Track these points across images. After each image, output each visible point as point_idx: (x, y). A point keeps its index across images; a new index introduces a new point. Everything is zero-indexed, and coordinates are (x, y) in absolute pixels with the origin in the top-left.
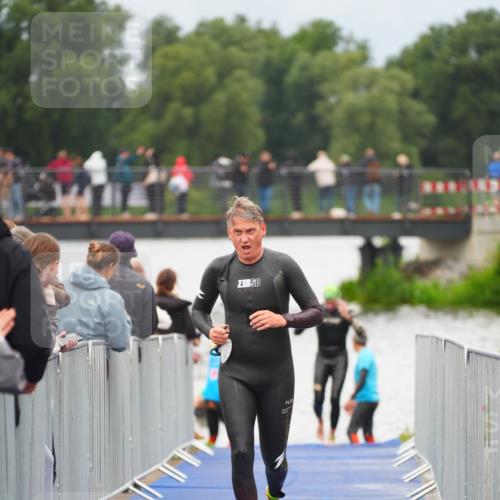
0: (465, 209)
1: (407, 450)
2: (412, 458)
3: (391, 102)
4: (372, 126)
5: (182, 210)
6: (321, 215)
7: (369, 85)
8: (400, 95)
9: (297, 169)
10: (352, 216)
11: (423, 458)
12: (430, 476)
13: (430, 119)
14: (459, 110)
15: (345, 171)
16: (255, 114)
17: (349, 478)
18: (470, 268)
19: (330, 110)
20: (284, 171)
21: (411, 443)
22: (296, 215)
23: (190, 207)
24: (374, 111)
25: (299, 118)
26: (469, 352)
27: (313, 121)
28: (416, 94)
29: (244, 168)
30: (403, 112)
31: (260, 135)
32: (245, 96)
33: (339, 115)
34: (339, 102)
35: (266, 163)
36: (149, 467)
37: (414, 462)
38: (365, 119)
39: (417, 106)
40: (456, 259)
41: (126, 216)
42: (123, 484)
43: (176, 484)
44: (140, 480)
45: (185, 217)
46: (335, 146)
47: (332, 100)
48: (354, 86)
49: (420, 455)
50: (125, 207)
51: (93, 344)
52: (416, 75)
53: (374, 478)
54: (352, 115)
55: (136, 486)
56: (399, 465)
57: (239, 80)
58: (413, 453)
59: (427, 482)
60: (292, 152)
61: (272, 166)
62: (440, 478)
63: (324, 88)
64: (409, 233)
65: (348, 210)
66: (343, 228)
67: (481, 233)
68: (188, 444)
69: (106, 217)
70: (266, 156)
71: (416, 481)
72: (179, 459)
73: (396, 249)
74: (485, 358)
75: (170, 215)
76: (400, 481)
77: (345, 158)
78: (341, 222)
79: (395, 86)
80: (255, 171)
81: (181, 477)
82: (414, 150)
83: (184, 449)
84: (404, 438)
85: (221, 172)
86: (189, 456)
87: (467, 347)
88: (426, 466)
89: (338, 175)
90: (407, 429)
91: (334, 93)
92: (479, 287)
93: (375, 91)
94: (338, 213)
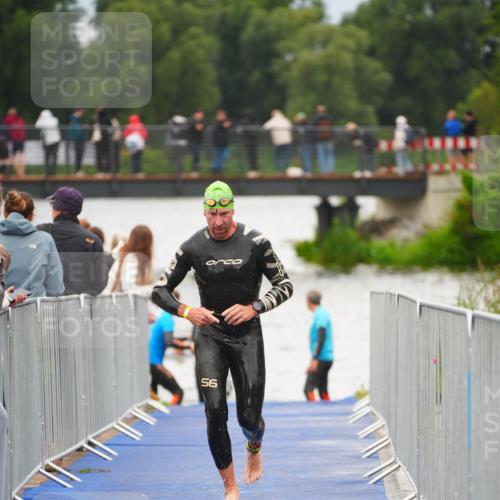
0: (421, 167)
1: (362, 407)
2: (367, 415)
3: (347, 59)
4: (328, 85)
5: (137, 169)
6: (277, 174)
7: (325, 43)
8: (356, 52)
9: (253, 128)
10: (309, 175)
11: (378, 414)
12: (385, 432)
13: (387, 77)
14: (415, 67)
15: (301, 130)
16: (211, 73)
17: (305, 435)
18: (426, 226)
19: (287, 67)
20: (239, 129)
21: (366, 400)
22: (252, 174)
23: (146, 166)
24: (331, 69)
25: (256, 76)
26: (421, 306)
27: (269, 78)
28: (371, 52)
29: (199, 127)
30: (359, 70)
31: (216, 93)
32: (201, 53)
33: (295, 72)
34: (295, 61)
35: (222, 122)
36: (104, 426)
37: (369, 418)
38: (322, 78)
39: (373, 64)
40: (411, 218)
41: (80, 175)
42: (77, 442)
43: (132, 442)
44: (94, 438)
45: (141, 176)
46: (291, 105)
47: (289, 58)
48: (311, 43)
49: (375, 412)
50: (78, 166)
51: (42, 301)
52: (372, 33)
53: (329, 434)
54: (308, 73)
55: (90, 444)
56: (355, 422)
57: (194, 37)
58: (368, 410)
59: (381, 437)
60: (248, 111)
61: (227, 124)
62: (394, 434)
63: (281, 45)
64: (365, 193)
65: (305, 169)
66: (299, 187)
67: (436, 191)
68: (144, 403)
69: (60, 177)
70: (221, 116)
71: (370, 437)
72: (136, 417)
73: (352, 208)
74: (436, 312)
75: (124, 174)
76: (356, 437)
77: (301, 116)
78: (297, 180)
79: (351, 43)
80: (211, 129)
81: (136, 435)
82: (370, 109)
83: (139, 408)
84: (359, 396)
85: (176, 130)
86: (145, 414)
87: (419, 301)
88: (380, 422)
89: (294, 133)
90: (362, 386)
91: (291, 50)
92: (434, 245)
93: (331, 49)
94: (294, 172)
